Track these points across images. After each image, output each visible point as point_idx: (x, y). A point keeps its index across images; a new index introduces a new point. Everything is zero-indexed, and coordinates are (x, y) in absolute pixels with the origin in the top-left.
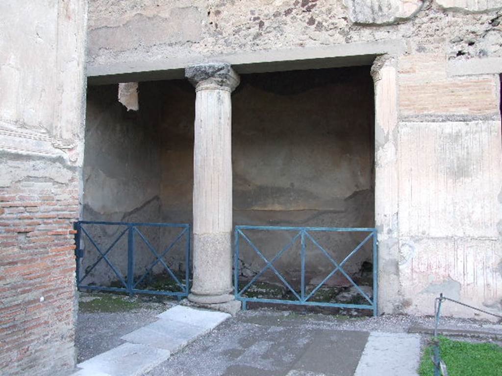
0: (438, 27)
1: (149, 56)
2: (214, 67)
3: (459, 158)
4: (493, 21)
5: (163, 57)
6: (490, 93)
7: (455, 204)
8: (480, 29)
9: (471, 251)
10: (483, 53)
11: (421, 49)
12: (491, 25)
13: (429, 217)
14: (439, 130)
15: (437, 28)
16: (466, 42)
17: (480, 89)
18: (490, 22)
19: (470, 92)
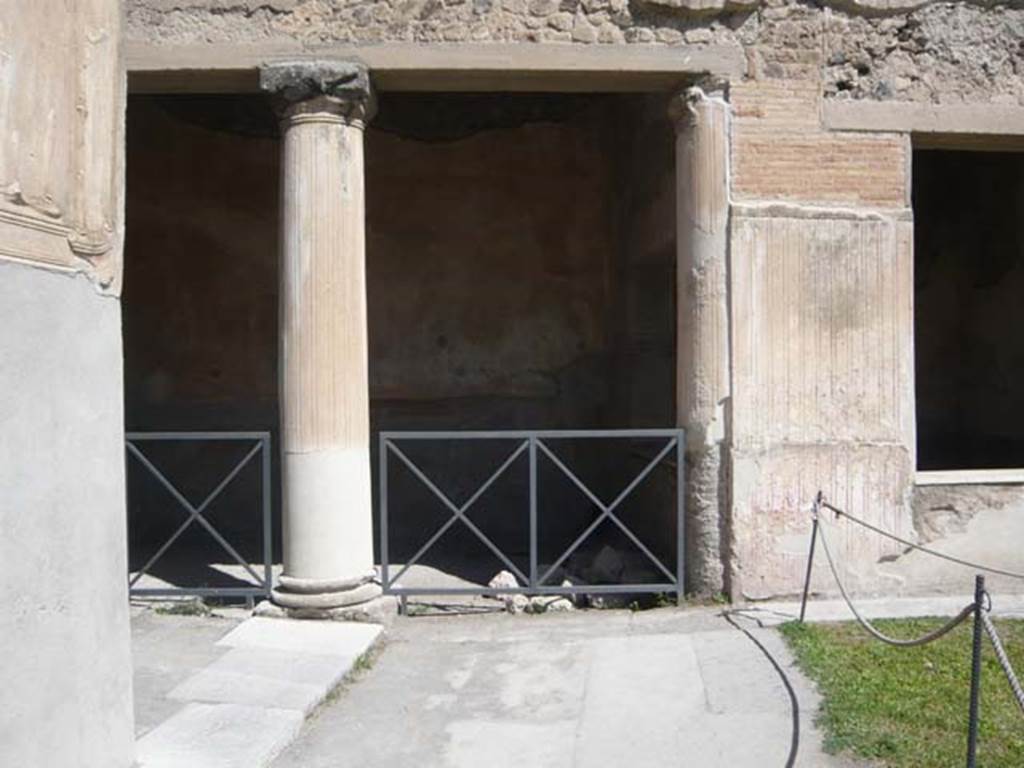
0: (805, 28)
1: (163, 34)
2: (332, 73)
3: (840, 290)
4: (900, 30)
5: (200, 37)
6: (894, 169)
7: (833, 378)
8: (879, 43)
9: (860, 468)
10: (882, 91)
11: (773, 72)
12: (896, 38)
13: (788, 403)
14: (807, 235)
15: (805, 32)
16: (855, 67)
17: (878, 159)
18: (896, 32)
19: (862, 163)
